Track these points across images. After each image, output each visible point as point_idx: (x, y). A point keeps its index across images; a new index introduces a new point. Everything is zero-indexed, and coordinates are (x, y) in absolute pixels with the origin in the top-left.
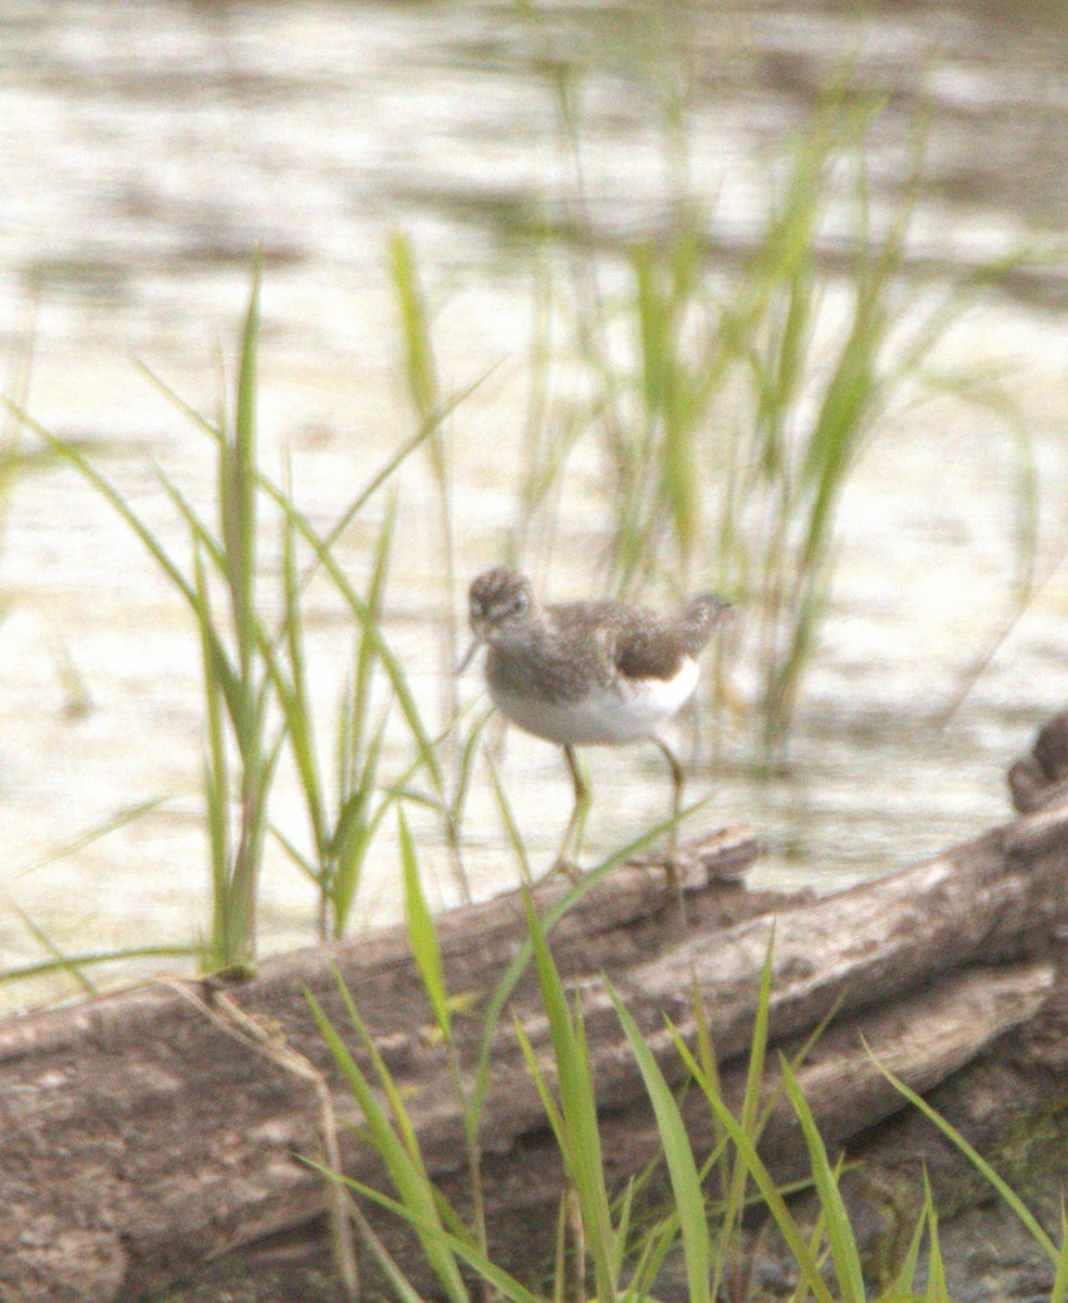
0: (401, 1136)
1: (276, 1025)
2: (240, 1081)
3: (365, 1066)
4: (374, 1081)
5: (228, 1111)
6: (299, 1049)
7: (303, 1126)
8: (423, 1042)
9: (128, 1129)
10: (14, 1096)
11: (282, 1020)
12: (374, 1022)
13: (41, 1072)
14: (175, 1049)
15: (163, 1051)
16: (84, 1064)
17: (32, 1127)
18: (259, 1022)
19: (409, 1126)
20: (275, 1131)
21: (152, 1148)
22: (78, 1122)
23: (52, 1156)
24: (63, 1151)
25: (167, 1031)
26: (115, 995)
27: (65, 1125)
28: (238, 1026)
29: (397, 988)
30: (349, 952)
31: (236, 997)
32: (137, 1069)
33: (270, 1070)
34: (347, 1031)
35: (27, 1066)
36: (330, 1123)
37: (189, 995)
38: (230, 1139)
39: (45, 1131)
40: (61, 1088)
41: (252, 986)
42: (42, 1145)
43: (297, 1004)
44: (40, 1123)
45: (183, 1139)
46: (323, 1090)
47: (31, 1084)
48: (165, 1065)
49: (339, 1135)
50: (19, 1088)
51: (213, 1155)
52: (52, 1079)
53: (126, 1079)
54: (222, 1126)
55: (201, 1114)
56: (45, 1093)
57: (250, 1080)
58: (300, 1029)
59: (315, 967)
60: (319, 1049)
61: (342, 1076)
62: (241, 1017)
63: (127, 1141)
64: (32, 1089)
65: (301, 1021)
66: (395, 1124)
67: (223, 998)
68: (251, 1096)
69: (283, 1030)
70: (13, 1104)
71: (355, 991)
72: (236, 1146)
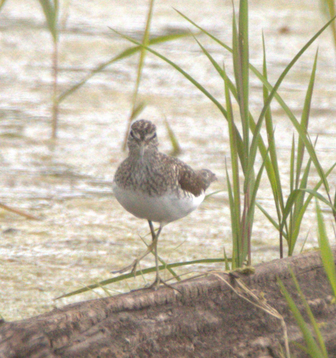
0: (319, 344)
1: (263, 294)
2: (246, 319)
3: (303, 312)
4: (307, 320)
5: (241, 332)
6: (273, 305)
7: (274, 339)
8: (328, 302)
9: (196, 340)
10: (145, 324)
11: (265, 292)
12: (307, 293)
13: (157, 314)
14: (217, 304)
15: (212, 305)
16: (176, 310)
17: (153, 338)
18: (255, 292)
19: (322, 340)
20: (262, 341)
21: (207, 349)
22: (173, 336)
23: (161, 352)
24: (167, 350)
25: (214, 296)
26: (189, 280)
27: (167, 338)
28: (245, 294)
29: (316, 278)
30: (296, 262)
31: (244, 281)
32: (200, 313)
33: (260, 314)
34: (295, 297)
35: (150, 311)
36: (286, 338)
37: (223, 279)
38: (242, 345)
39: (158, 341)
40: (165, 321)
41: (252, 276)
42: (157, 346)
43: (272, 284)
44: (157, 337)
45: (220, 344)
46: (283, 323)
47: (152, 319)
48: (212, 311)
49: (290, 344)
50: (147, 321)
51: (234, 352)
52: (162, 317)
53: (195, 318)
54: (238, 339)
55: (228, 334)
56: (158, 323)
57: (251, 319)
58: (274, 296)
59: (280, 267)
60: (282, 305)
61: (292, 317)
62: (247, 290)
63: (195, 346)
64: (153, 321)
65: (274, 293)
66: (316, 339)
67: (239, 281)
68: (251, 326)
69: (265, 297)
70: (144, 328)
71: (298, 279)
72: (244, 348)
